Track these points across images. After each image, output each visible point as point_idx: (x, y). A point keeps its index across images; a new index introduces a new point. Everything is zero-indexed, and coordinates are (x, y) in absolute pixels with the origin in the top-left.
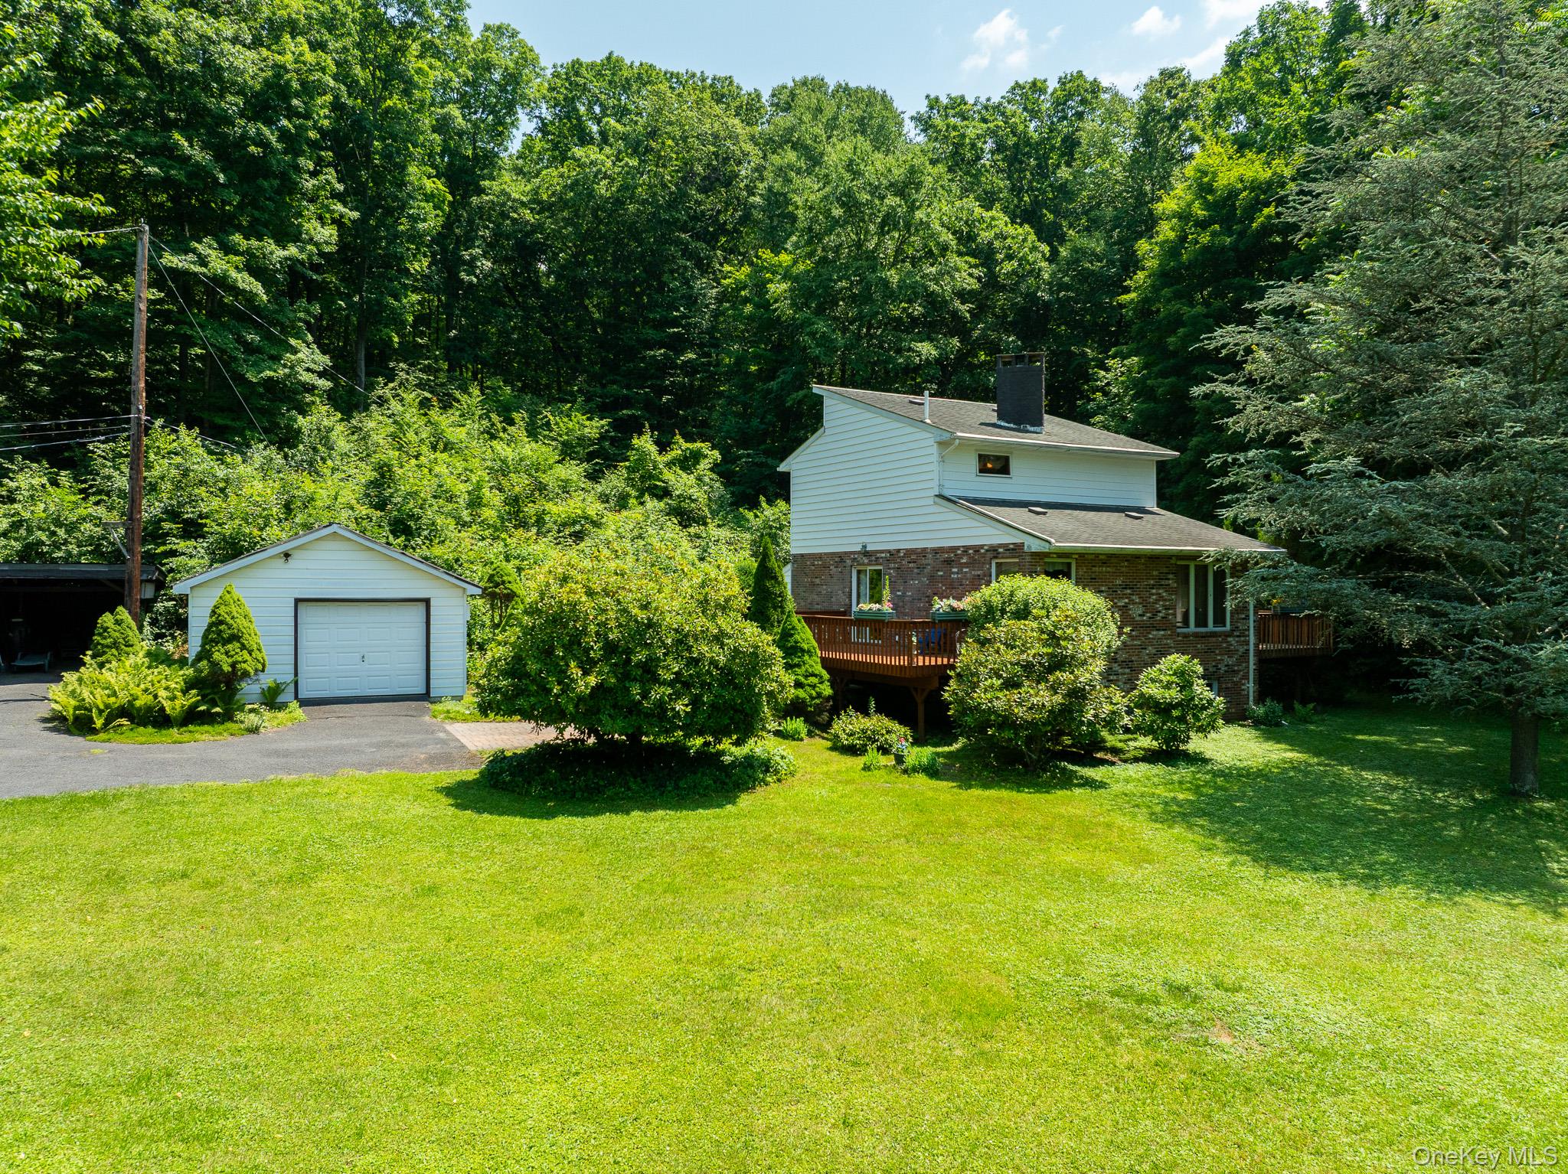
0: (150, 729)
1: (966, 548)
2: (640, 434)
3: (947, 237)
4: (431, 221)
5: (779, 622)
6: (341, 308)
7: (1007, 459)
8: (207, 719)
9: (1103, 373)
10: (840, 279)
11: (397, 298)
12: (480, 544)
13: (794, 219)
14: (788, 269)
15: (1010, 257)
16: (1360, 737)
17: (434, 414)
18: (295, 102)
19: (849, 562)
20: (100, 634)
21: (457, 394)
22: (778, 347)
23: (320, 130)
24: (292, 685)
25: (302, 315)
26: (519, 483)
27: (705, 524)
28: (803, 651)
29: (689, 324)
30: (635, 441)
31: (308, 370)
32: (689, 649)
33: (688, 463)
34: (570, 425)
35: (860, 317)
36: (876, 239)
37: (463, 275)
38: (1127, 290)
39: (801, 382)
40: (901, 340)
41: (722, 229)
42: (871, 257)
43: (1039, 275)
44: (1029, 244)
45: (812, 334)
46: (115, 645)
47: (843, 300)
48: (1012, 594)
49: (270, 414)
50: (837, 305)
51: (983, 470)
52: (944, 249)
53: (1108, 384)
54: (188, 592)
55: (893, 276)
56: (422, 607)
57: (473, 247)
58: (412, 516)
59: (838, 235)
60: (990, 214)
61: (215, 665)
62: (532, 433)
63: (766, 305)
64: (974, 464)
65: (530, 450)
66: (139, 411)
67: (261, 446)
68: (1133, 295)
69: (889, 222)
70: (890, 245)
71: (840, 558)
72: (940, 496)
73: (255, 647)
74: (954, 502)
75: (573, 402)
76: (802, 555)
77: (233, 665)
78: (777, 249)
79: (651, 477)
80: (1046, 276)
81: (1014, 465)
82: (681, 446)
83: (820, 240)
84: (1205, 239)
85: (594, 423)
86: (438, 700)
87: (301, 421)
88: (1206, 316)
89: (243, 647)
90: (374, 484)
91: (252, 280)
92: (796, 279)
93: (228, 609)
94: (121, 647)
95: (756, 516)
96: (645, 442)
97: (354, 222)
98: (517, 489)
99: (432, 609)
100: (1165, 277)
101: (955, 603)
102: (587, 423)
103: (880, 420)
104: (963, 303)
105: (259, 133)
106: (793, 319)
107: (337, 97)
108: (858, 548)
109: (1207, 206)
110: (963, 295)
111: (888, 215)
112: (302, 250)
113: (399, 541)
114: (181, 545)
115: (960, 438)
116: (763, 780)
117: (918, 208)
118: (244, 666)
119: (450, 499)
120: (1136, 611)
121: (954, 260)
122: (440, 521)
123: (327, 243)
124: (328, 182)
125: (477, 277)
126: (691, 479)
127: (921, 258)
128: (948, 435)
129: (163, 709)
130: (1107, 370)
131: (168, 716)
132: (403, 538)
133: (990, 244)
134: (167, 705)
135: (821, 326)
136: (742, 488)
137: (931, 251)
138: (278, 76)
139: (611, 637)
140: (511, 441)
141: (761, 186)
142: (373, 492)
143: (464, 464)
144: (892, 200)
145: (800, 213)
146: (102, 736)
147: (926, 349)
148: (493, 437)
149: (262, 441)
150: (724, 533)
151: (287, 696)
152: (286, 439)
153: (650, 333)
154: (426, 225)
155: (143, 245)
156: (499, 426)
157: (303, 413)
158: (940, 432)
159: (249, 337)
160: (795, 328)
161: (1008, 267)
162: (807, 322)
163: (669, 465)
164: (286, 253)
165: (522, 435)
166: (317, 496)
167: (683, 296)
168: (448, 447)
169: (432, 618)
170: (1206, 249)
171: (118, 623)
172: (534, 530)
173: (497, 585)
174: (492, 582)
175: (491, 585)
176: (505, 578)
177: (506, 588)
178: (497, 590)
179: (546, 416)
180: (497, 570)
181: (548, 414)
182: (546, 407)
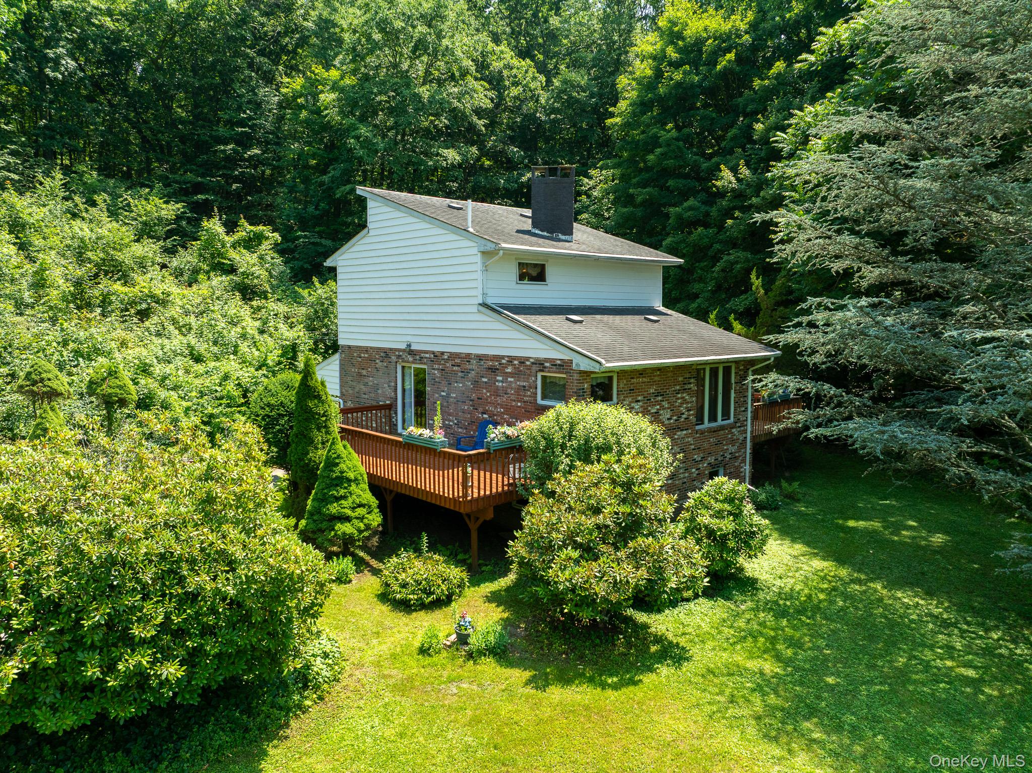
1: (511, 359)
2: (210, 217)
3: (468, 63)
5: (323, 443)
7: (543, 267)
9: (586, 180)
10: (380, 93)
13: (340, 42)
14: (335, 83)
15: (516, 84)
16: (851, 523)
19: (394, 358)
21: (40, 177)
22: (331, 147)
27: (266, 298)
28: (349, 481)
29: (255, 125)
30: (205, 224)
32: (181, 580)
33: (251, 243)
34: (149, 208)
35: (396, 126)
36: (408, 63)
37: (48, 71)
38: (612, 115)
39: (347, 178)
40: (431, 147)
41: (283, 49)
42: (405, 75)
43: (537, 101)
44: (530, 74)
45: (357, 138)
47: (382, 110)
48: (572, 426)
50: (377, 115)
51: (522, 277)
52: (464, 73)
53: (590, 189)
55: (425, 92)
57: (57, 46)
59: (378, 57)
60: (499, 48)
62: (113, 214)
63: (318, 112)
64: (514, 272)
65: (109, 229)
68: (618, 120)
69: (420, 47)
70: (421, 68)
71: (386, 353)
72: (484, 305)
74: (500, 313)
75: (151, 188)
76: (349, 347)
78: (328, 66)
79: (220, 255)
80: (543, 101)
81: (550, 272)
82: (246, 229)
83: (363, 59)
84: (678, 76)
85: (170, 206)
88: (677, 139)
92: (342, 90)
95: (310, 295)
96: (214, 225)
100: (642, 106)
101: (510, 431)
102: (164, 206)
103: (424, 225)
104: (479, 119)
106: (341, 124)
108: (403, 346)
109: (679, 50)
110: (479, 112)
111: (420, 40)
115: (504, 249)
116: (300, 707)
117: (444, 37)
120: (666, 415)
121: (472, 83)
125: (63, 74)
126: (253, 258)
127: (445, 80)
128: (493, 246)
130: (590, 178)
133: (500, 72)
135: (363, 130)
136: (300, 263)
137: (453, 74)
139: (45, 592)
140: (92, 221)
141: (312, 13)
144: (421, 29)
145: (346, 36)
147: (452, 155)
148: (75, 216)
150: (282, 308)
153: (222, 131)
156: (82, 207)
158: (483, 242)
160: (344, 132)
161: (515, 91)
162: (353, 128)
163: (234, 246)
165: (104, 217)
167: (249, 102)
170: (679, 84)
172: (99, 310)
173: (34, 383)
174: (29, 380)
175: (28, 383)
176: (43, 376)
177: (45, 386)
178: (35, 388)
179: (126, 199)
180: (35, 367)
181: (128, 198)
182: (126, 191)
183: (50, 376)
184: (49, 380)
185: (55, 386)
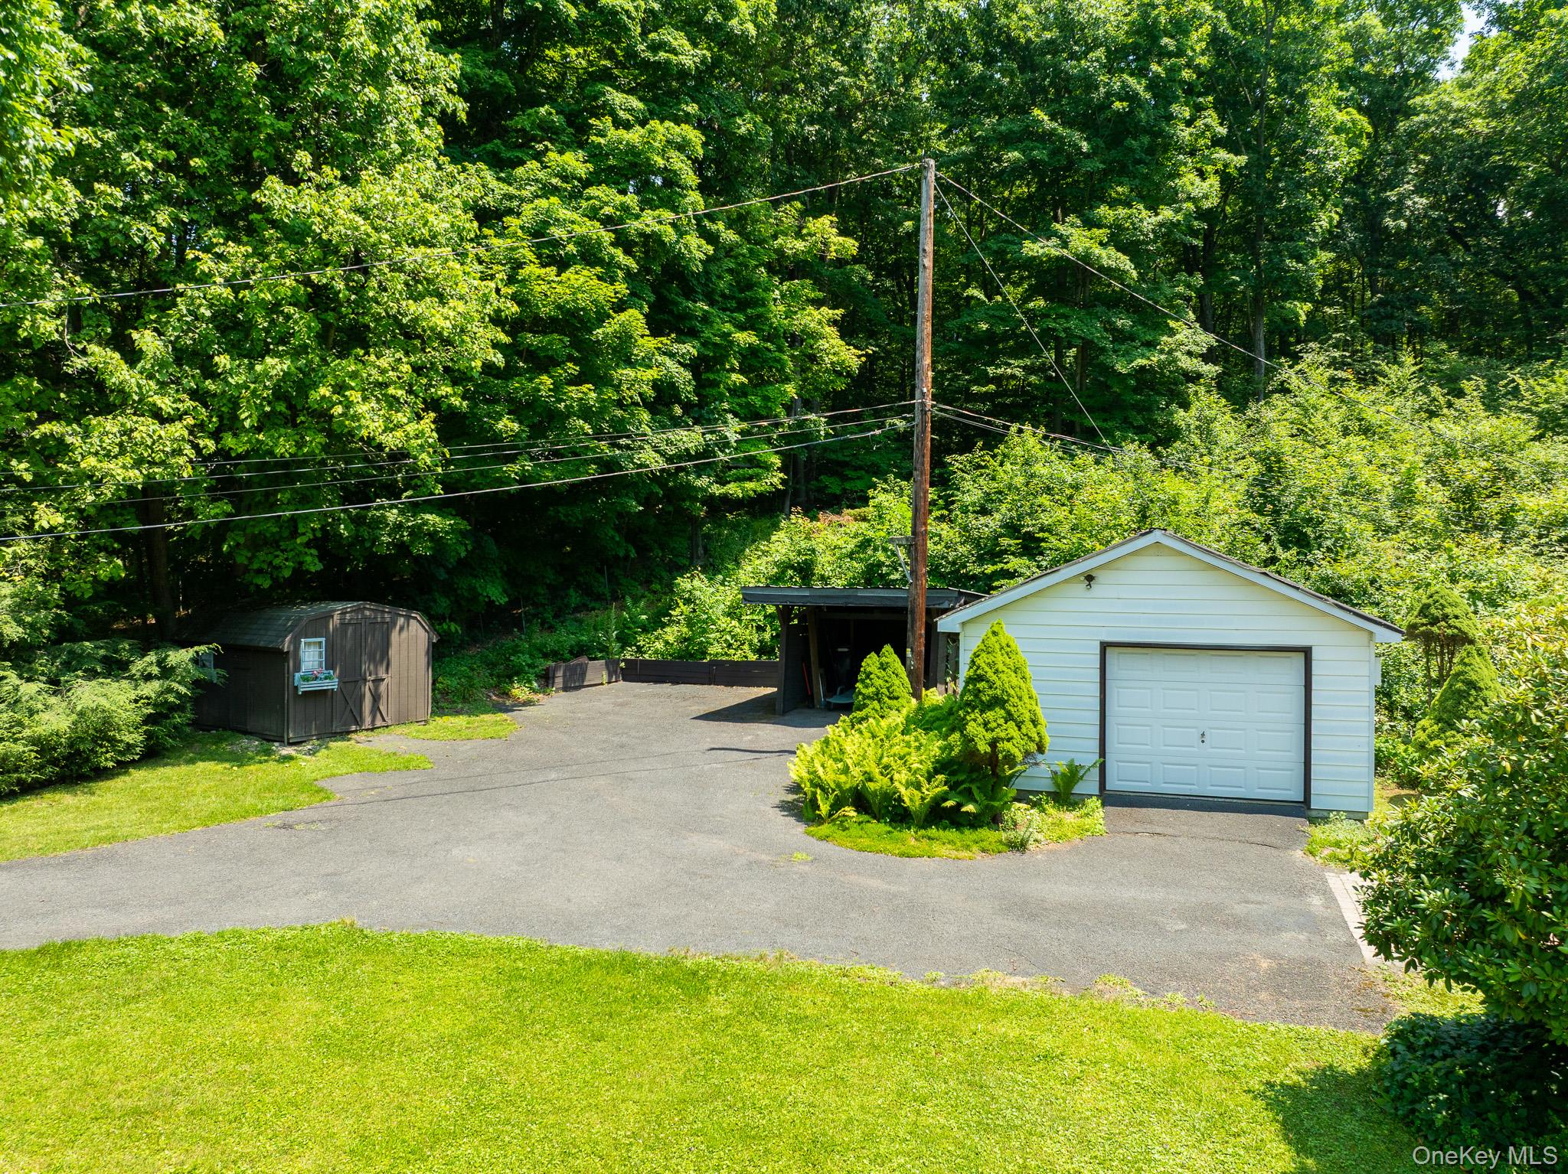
0: (882, 828)
4: (1342, 158)
6: (1235, 284)
8: (954, 819)
11: (1299, 259)
12: (1411, 557)
17: (1350, 392)
18: (1165, 40)
20: (862, 681)
21: (1384, 366)
23: (1199, 71)
24: (1096, 771)
25: (1181, 289)
26: (1472, 470)
31: (1190, 353)
34: (1552, 388)
37: (1389, 222)
46: (877, 696)
49: (1146, 409)
54: (957, 629)
56: (1300, 658)
58: (1309, 521)
61: (968, 740)
62: (1492, 405)
65: (1486, 426)
66: (923, 394)
67: (1132, 447)
73: (1027, 716)
77: (993, 744)
86: (1320, 818)
87: (1180, 417)
89: (1009, 717)
90: (1258, 482)
91: (1119, 254)
93: (991, 659)
94: (885, 697)
97: (1240, 169)
98: (1469, 476)
99: (1314, 664)
105: (1125, 85)
107: (1215, 28)
112: (1177, 211)
113: (1288, 555)
114: (1014, 563)
118: (1008, 746)
119: (1369, 495)
122: (1350, 524)
123: (1206, 197)
124: (1208, 127)
125: (1408, 220)
129: (900, 800)
131: (906, 809)
132: (1294, 550)
134: (906, 794)
138: (1145, 15)
140: (1462, 416)
142: (1256, 490)
143: (1391, 452)
146: (825, 829)
148: (1432, 414)
149: (1133, 441)
151: (1089, 785)
152: (1162, 437)
154: (1337, 164)
155: (928, 185)
156: (1442, 400)
157: (1185, 405)
159: (1119, 323)
164: (1160, 218)
165: (1478, 409)
166: (1181, 500)
168: (1366, 431)
169: (1314, 679)
171: (883, 667)
172: (1498, 535)
173: (1435, 621)
174: (1426, 616)
175: (1424, 621)
176: (1448, 610)
177: (1450, 627)
178: (1435, 629)
179: (1513, 381)
180: (1436, 597)
181: (1516, 378)
182: (1511, 369)
183: (1457, 612)
184: (1456, 617)
185: (1465, 629)
